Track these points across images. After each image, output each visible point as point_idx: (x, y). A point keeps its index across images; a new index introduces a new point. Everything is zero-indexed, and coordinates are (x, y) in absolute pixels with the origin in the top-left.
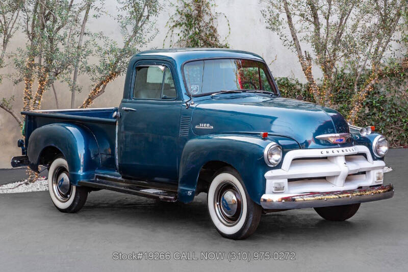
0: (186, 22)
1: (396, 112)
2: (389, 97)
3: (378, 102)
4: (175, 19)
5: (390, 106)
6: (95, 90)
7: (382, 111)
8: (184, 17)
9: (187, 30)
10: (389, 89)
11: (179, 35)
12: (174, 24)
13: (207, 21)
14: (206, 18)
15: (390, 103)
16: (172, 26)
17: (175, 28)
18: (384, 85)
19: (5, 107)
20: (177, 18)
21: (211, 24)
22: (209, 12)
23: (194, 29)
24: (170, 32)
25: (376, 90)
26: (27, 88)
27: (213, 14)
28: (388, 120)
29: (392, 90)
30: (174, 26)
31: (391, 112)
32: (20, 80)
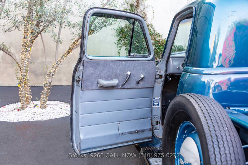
8: (129, 5)
13: (142, 9)
20: (125, 6)
21: (144, 11)
22: (143, 4)
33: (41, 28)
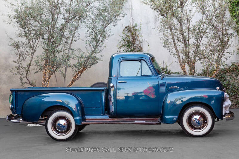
0: (127, 44)
1: (235, 90)
2: (231, 82)
3: (226, 85)
4: (122, 43)
5: (232, 87)
6: (75, 76)
7: (228, 89)
8: (126, 42)
9: (127, 48)
10: (231, 78)
11: (123, 51)
12: (121, 45)
13: (138, 44)
14: (137, 43)
15: (232, 85)
16: (120, 46)
17: (121, 47)
18: (229, 76)
19: (33, 85)
20: (123, 42)
21: (140, 45)
22: (139, 40)
23: (131, 48)
24: (119, 49)
25: (225, 79)
26: (44, 76)
27: (141, 40)
28: (231, 94)
29: (233, 78)
30: (121, 46)
31: (232, 90)
32: (38, 72)
33: (55, 69)
